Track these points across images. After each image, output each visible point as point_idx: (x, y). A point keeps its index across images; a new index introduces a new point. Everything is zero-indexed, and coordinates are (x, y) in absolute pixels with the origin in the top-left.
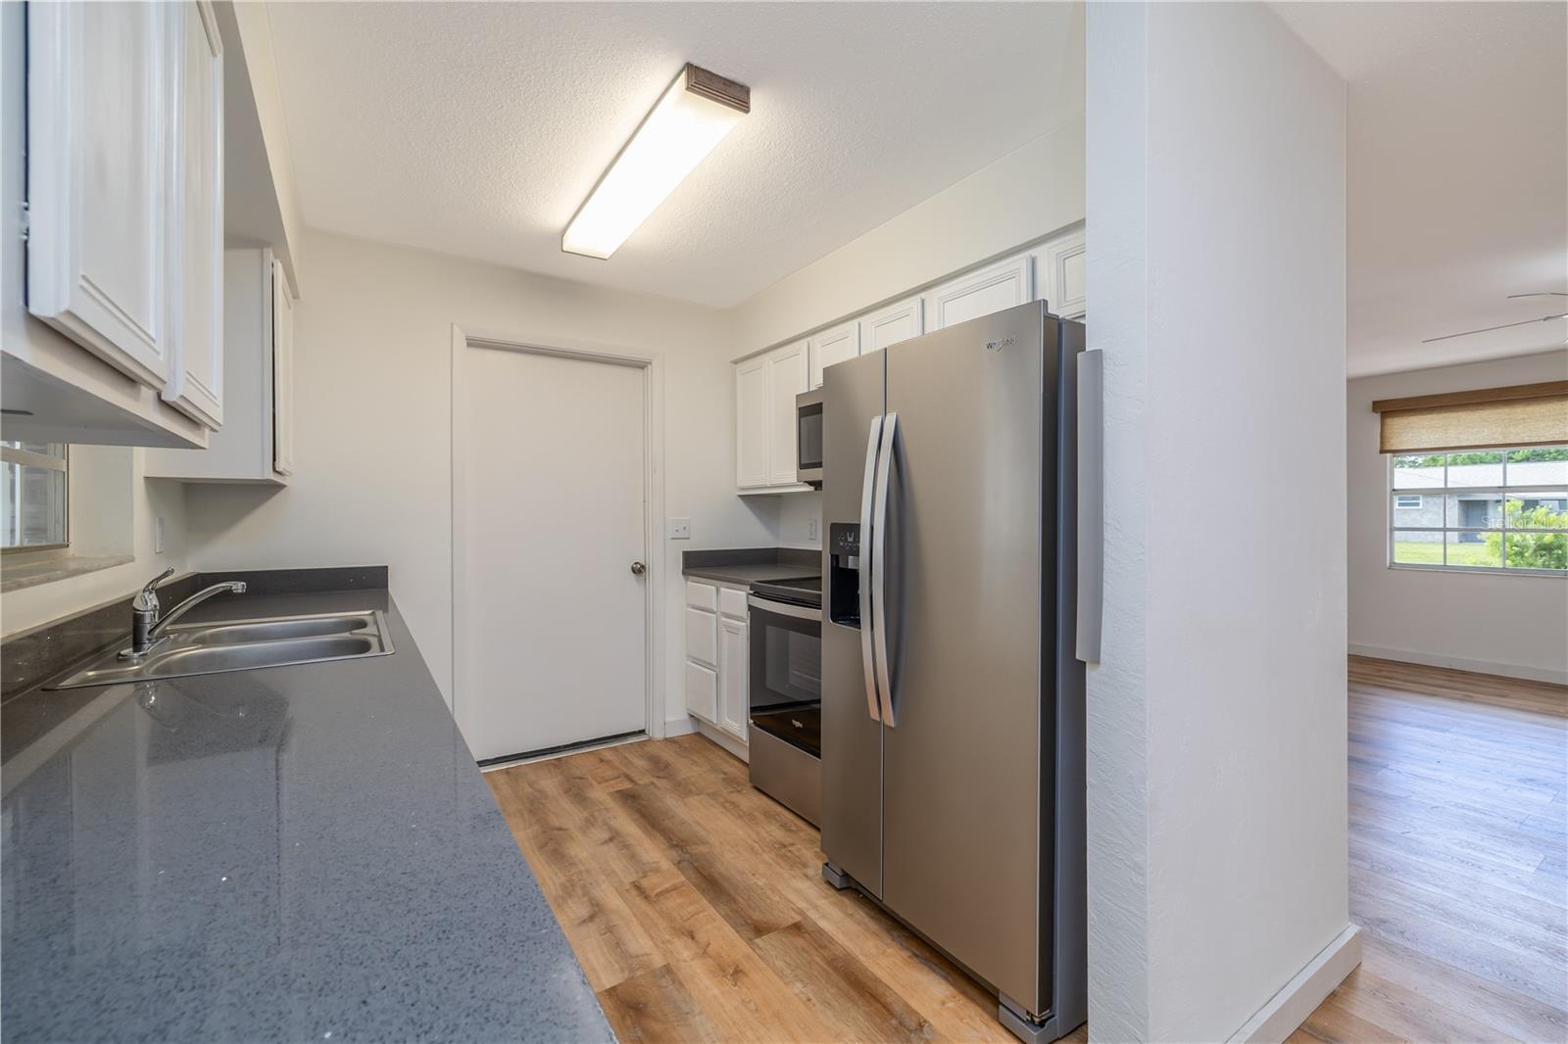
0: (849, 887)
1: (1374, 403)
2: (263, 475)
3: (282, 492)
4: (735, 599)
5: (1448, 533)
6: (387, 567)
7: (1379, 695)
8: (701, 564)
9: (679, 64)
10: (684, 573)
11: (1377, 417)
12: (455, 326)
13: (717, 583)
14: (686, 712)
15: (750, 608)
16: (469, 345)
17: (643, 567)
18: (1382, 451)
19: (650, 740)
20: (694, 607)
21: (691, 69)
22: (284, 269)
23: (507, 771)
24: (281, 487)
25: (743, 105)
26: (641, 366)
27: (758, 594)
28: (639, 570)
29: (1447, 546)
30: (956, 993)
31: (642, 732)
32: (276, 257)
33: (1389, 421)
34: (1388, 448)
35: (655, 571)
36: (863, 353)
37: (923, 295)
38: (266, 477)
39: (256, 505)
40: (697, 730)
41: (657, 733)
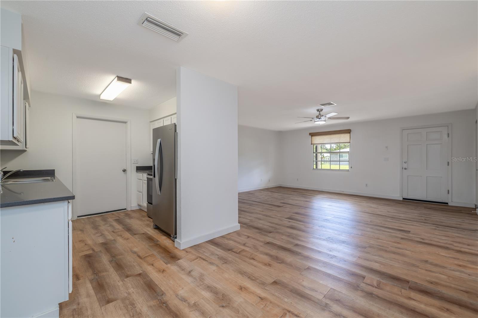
0: (157, 228)
1: (310, 133)
2: (23, 148)
3: (26, 152)
4: (144, 176)
5: (340, 162)
6: (54, 170)
7: (313, 198)
8: (140, 169)
9: (116, 76)
10: (136, 171)
11: (311, 136)
12: (73, 114)
13: (143, 173)
14: (137, 204)
15: (147, 178)
16: (77, 118)
17: (125, 170)
18: (311, 144)
19: (127, 211)
20: (139, 179)
21: (118, 77)
22: (28, 104)
23: (88, 218)
24: (26, 151)
25: (130, 83)
26: (125, 123)
27: (149, 175)
28: (124, 171)
29: (340, 166)
30: (167, 238)
31: (126, 209)
32: (26, 102)
33: (313, 137)
34: (312, 143)
35: (128, 172)
36: (164, 125)
37: (171, 116)
38: (24, 149)
39: (20, 155)
40: (140, 208)
41: (129, 209)
